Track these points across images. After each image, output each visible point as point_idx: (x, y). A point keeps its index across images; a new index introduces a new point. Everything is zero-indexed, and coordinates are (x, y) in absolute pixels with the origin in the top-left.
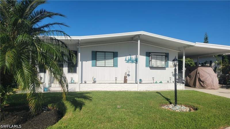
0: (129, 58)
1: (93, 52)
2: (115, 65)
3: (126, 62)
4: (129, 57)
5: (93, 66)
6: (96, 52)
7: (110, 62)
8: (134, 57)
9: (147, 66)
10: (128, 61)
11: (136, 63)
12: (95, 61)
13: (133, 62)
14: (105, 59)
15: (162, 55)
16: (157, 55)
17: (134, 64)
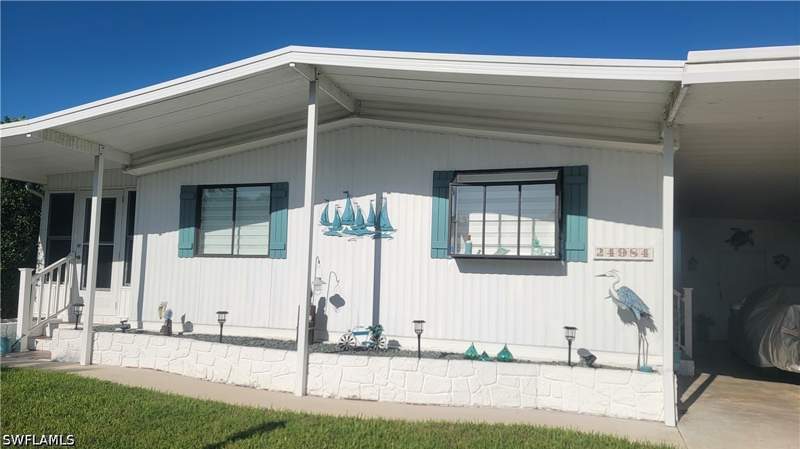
0: (342, 211)
1: (185, 190)
2: (277, 249)
3: (326, 234)
4: (343, 203)
5: (183, 252)
6: (200, 189)
7: (255, 235)
8: (365, 204)
9: (436, 252)
10: (335, 227)
11: (378, 237)
12: (192, 229)
13: (359, 229)
14: (235, 219)
15: (520, 184)
16: (485, 184)
17: (368, 242)
